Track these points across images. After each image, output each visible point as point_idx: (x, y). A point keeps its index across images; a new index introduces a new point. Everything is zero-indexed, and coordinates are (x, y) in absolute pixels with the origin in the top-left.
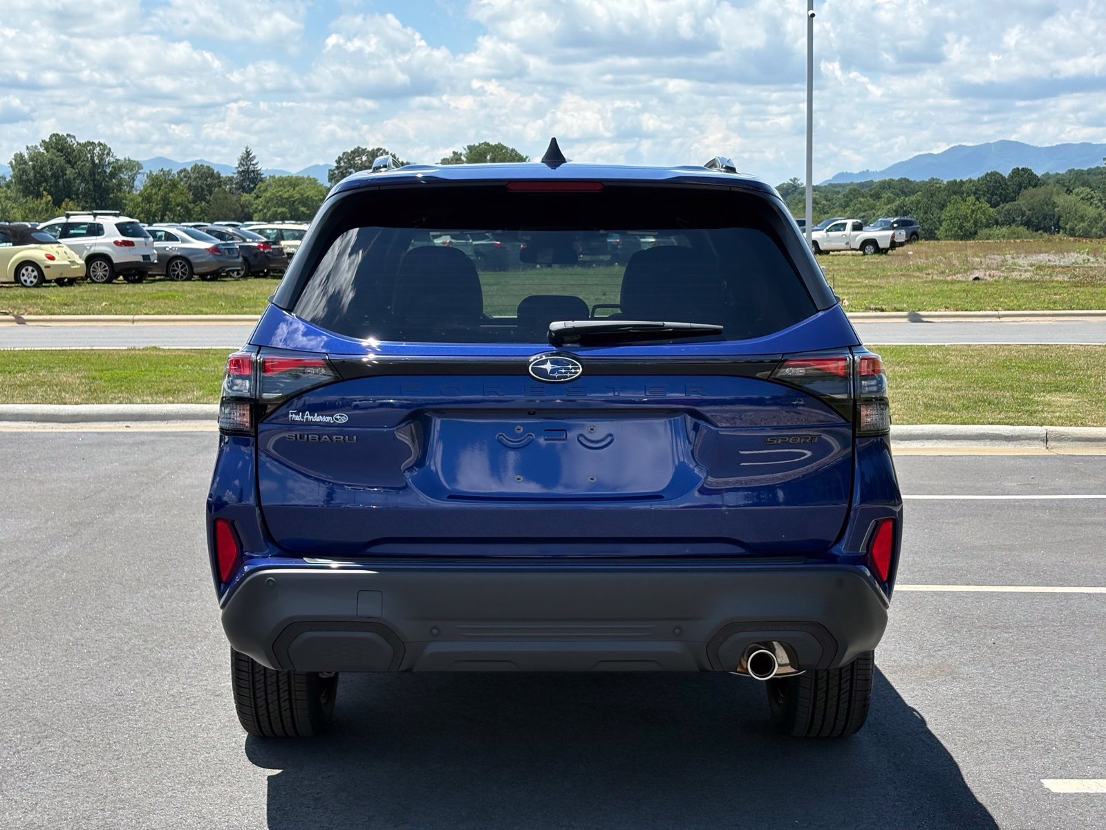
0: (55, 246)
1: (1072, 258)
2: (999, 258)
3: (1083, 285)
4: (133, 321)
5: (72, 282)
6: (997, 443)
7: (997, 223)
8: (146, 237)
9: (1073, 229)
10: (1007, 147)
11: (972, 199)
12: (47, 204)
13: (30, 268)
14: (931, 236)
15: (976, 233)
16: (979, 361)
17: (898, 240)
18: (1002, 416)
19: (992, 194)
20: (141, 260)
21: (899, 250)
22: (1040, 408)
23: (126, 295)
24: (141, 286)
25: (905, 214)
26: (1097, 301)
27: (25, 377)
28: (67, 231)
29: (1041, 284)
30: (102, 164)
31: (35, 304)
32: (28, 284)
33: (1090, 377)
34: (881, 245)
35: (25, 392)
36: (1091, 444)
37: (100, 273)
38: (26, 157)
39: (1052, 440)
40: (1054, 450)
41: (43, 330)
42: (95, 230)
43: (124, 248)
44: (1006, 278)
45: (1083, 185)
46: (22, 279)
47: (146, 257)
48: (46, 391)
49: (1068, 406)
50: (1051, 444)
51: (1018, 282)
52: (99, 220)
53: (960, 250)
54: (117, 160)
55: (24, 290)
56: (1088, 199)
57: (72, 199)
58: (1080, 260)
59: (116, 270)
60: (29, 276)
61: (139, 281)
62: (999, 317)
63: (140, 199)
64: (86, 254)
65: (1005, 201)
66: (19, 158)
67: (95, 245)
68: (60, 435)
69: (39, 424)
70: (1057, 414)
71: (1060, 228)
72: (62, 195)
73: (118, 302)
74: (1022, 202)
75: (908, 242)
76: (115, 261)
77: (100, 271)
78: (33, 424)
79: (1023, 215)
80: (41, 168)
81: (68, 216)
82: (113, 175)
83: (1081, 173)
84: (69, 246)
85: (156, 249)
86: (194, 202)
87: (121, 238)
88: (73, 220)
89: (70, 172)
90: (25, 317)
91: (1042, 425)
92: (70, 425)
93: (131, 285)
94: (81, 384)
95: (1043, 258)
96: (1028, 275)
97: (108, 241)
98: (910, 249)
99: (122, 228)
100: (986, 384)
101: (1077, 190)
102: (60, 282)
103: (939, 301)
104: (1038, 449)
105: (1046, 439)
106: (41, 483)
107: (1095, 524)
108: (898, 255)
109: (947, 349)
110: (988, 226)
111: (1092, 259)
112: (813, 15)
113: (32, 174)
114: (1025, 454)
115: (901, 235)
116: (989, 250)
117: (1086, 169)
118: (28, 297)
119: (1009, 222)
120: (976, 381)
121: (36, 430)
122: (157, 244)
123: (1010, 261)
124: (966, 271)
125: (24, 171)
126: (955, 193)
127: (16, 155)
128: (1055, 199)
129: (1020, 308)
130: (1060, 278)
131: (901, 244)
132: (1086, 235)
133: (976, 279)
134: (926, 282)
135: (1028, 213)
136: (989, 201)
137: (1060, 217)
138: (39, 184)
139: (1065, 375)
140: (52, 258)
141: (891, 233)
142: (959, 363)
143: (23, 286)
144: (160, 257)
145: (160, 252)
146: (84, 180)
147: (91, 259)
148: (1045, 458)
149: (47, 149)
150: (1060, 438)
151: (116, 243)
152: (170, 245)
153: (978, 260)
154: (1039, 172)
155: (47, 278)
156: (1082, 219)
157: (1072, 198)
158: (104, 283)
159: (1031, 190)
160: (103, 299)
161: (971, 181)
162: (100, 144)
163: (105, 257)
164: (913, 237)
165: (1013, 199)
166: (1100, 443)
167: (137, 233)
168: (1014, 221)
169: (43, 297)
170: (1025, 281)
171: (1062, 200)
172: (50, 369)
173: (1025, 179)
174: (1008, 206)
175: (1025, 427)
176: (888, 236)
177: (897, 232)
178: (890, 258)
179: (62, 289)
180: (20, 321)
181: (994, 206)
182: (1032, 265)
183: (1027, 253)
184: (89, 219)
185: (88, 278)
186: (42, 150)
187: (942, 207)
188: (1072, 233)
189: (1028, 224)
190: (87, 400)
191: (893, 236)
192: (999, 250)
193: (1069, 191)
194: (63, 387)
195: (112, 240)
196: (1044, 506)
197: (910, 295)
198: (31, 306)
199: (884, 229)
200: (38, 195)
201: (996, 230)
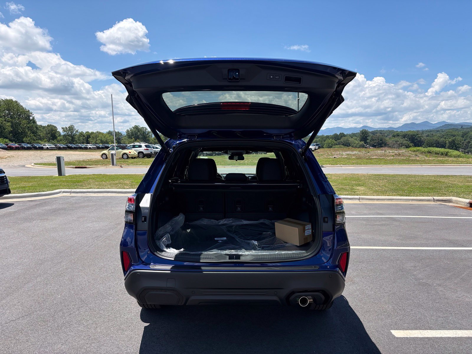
0: (131, 150)
1: (354, 152)
2: (339, 153)
3: (359, 159)
4: (147, 167)
5: (135, 158)
6: (347, 200)
7: (336, 144)
8: (151, 148)
9: (353, 146)
10: (338, 128)
11: (331, 139)
12: (133, 140)
13: (125, 155)
14: (323, 147)
15: (332, 146)
16: (339, 178)
17: (316, 148)
18: (347, 193)
19: (335, 138)
20: (150, 153)
21: (316, 151)
22: (356, 190)
23: (146, 161)
24: (150, 159)
25: (317, 142)
26: (363, 163)
27: (117, 182)
28: (134, 147)
29: (349, 159)
30: (145, 132)
31: (125, 163)
32: (125, 158)
33: (366, 182)
34: (313, 150)
35: (116, 186)
36: (370, 200)
37: (141, 156)
38: (129, 130)
39: (361, 199)
40: (361, 202)
41: (126, 169)
42: (140, 146)
43: (146, 150)
44: (341, 157)
45: (355, 136)
46: (124, 157)
47: (151, 152)
48: (121, 185)
49: (363, 190)
50: (360, 200)
51: (344, 158)
52: (141, 144)
53: (330, 150)
54: (149, 131)
55: (124, 160)
56: (356, 139)
57: (139, 139)
58: (357, 153)
59: (145, 155)
60: (125, 156)
61: (150, 158)
62: (341, 166)
63: (153, 139)
64: (138, 152)
65: (338, 140)
66: (128, 131)
67: (140, 150)
68: (121, 197)
69: (118, 194)
70: (361, 192)
71: (350, 145)
72: (137, 138)
73: (144, 163)
74: (342, 140)
75: (318, 148)
76: (144, 153)
77: (141, 155)
78: (116, 194)
79: (342, 143)
80: (132, 132)
81: (134, 143)
82: (147, 134)
83: (354, 134)
84: (134, 150)
85: (154, 150)
86: (165, 140)
87: (146, 148)
88: (135, 144)
89: (139, 133)
90: (123, 166)
91: (357, 195)
92: (125, 194)
93: (148, 159)
94: (130, 183)
95: (348, 152)
96: (346, 156)
97: (143, 149)
98: (319, 150)
99: (146, 146)
100: (342, 184)
101: (353, 137)
102: (132, 158)
103: (327, 163)
104: (357, 202)
105: (359, 199)
106: (113, 211)
107: (377, 225)
108: (316, 152)
109: (331, 175)
110: (335, 145)
111: (359, 153)
112: (299, 99)
113: (130, 134)
114: (355, 203)
115: (317, 147)
116: (336, 151)
117: (355, 133)
118: (124, 161)
119: (339, 144)
120: (340, 183)
121: (116, 195)
122: (154, 149)
123: (341, 153)
124: (332, 156)
125: (129, 133)
126: (327, 138)
127: (127, 130)
128: (349, 139)
129: (346, 164)
130: (353, 157)
131: (317, 149)
132: (356, 147)
133: (335, 157)
134: (324, 158)
135: (343, 142)
136: (335, 140)
137: (350, 143)
138: (132, 136)
139: (360, 182)
140: (130, 153)
141: (315, 147)
142: (335, 178)
143: (124, 159)
144: (154, 152)
145: (155, 151)
146: (142, 135)
147: (139, 153)
148: (360, 204)
149: (134, 128)
150: (363, 199)
151: (145, 149)
152: (157, 150)
153: (334, 153)
154: (345, 134)
155: (129, 157)
156: (355, 144)
157: (353, 139)
158: (142, 158)
159: (344, 137)
160: (141, 162)
161: (331, 135)
162: (145, 128)
163: (142, 152)
164: (319, 148)
165: (340, 139)
166: (372, 200)
167: (149, 147)
168: (340, 144)
169: (128, 161)
170: (346, 158)
171: (350, 139)
172: (123, 179)
173: (342, 135)
174: (339, 141)
175: (354, 196)
176: (314, 148)
177: (316, 147)
178: (315, 152)
179: (132, 159)
180: (121, 167)
181: (336, 141)
182: (346, 154)
183: (345, 151)
184: (139, 144)
185: (138, 157)
186: (133, 129)
187: (325, 141)
188: (353, 147)
189: (343, 145)
190: (130, 188)
191: (315, 148)
192: (338, 150)
193: (352, 138)
194: (125, 184)
195: (144, 149)
196: (364, 219)
197: (320, 161)
198: (124, 163)
199: (313, 146)
200: (132, 138)
201: (336, 146)
